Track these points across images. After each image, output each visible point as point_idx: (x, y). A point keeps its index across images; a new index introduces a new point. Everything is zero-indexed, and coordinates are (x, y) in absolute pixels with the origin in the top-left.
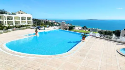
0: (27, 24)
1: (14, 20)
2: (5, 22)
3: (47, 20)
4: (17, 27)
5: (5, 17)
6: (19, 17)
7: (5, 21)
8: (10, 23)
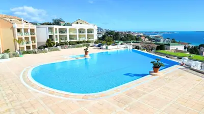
0: (86, 40)
1: (68, 34)
2: (56, 36)
3: (130, 32)
4: (71, 43)
5: (56, 29)
6: (76, 29)
7: (55, 34)
8: (63, 38)
